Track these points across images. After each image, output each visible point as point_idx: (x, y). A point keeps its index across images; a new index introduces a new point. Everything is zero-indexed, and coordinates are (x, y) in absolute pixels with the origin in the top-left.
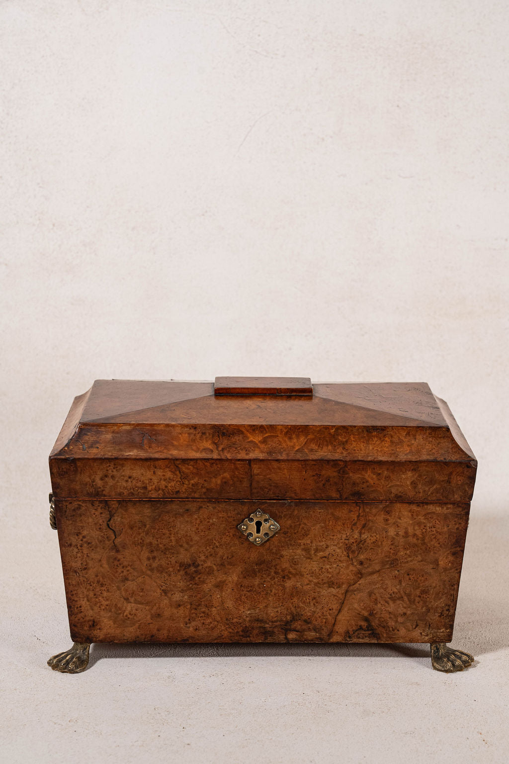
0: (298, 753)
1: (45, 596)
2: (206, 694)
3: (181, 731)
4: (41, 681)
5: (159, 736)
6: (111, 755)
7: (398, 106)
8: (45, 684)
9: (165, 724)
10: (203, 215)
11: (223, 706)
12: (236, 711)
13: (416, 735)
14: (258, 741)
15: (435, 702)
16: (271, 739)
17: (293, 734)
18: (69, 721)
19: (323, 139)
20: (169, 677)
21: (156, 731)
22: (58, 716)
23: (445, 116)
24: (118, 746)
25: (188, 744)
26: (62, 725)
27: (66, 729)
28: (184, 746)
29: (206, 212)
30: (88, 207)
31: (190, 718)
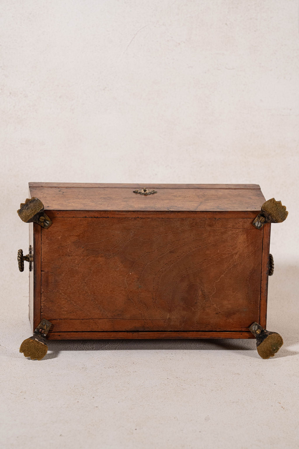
0: (166, 413)
1: (3, 320)
2: (107, 378)
3: (91, 399)
4: (2, 369)
5: (78, 402)
6: (48, 412)
7: (226, 24)
8: (5, 371)
9: (81, 395)
10: (104, 90)
11: (117, 385)
12: (126, 388)
13: (239, 404)
14: (141, 406)
15: (250, 385)
16: (149, 405)
17: (162, 402)
18: (21, 392)
19: (179, 44)
20: (83, 368)
21: (76, 399)
22: (13, 389)
23: (255, 31)
24: (52, 407)
25: (97, 407)
26: (16, 395)
27: (19, 397)
28: (94, 408)
29: (106, 88)
30: (32, 82)
31: (97, 392)
